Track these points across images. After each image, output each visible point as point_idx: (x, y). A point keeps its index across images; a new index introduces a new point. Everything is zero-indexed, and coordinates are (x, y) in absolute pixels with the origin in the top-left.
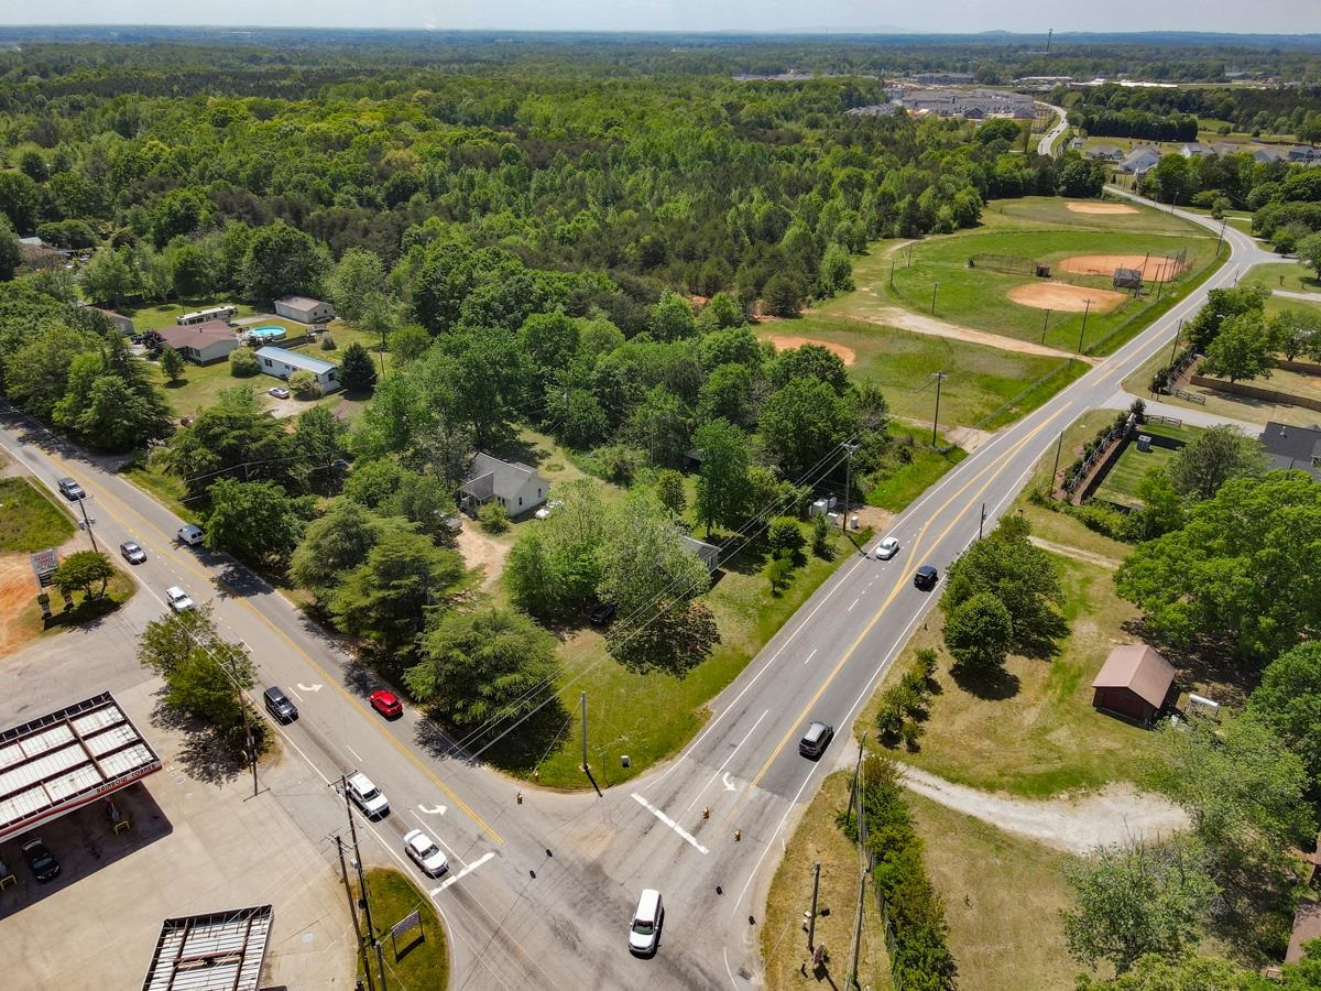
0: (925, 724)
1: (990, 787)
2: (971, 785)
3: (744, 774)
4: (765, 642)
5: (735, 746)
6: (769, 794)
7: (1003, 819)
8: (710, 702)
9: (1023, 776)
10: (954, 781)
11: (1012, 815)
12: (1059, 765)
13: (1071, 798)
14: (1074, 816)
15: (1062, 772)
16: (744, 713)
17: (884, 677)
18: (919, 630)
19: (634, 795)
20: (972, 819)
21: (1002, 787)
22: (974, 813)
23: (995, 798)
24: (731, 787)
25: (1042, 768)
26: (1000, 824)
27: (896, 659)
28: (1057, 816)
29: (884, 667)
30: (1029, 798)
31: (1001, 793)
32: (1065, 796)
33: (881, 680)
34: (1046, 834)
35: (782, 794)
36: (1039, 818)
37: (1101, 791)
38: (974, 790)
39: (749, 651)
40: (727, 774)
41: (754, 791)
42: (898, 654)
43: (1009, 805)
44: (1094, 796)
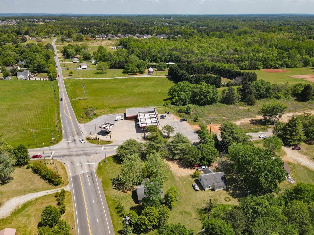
0: (57, 203)
1: (37, 199)
2: (41, 197)
3: (83, 175)
4: (106, 196)
5: (88, 177)
6: (76, 175)
7: (32, 195)
8: (101, 180)
9: (30, 205)
10: (45, 196)
11: (30, 197)
12: (23, 212)
13: (19, 207)
14: (17, 204)
15: (21, 211)
16: (93, 182)
17: (73, 207)
18: (74, 226)
19: (95, 163)
20: (38, 192)
21: (34, 201)
22: (38, 193)
23: (35, 198)
24: (83, 172)
25: (27, 209)
26: (32, 194)
27: (74, 213)
28: (21, 202)
29: (75, 210)
30: (28, 202)
31: (34, 200)
32: (20, 207)
33: (73, 205)
34: (23, 197)
35: (74, 176)
36: (25, 199)
37: (12, 212)
38: (40, 197)
39: (106, 192)
40: (85, 173)
41: (78, 174)
42: (75, 215)
43: (32, 198)
44: (13, 210)
